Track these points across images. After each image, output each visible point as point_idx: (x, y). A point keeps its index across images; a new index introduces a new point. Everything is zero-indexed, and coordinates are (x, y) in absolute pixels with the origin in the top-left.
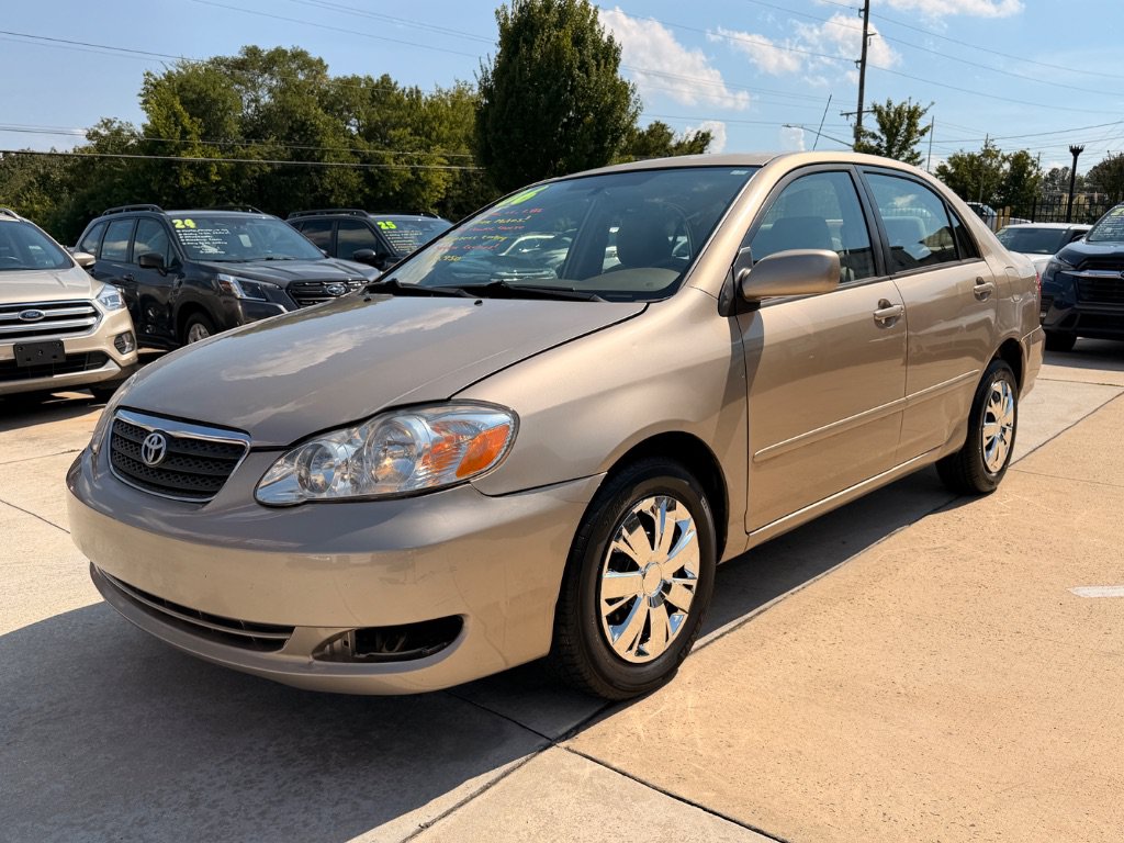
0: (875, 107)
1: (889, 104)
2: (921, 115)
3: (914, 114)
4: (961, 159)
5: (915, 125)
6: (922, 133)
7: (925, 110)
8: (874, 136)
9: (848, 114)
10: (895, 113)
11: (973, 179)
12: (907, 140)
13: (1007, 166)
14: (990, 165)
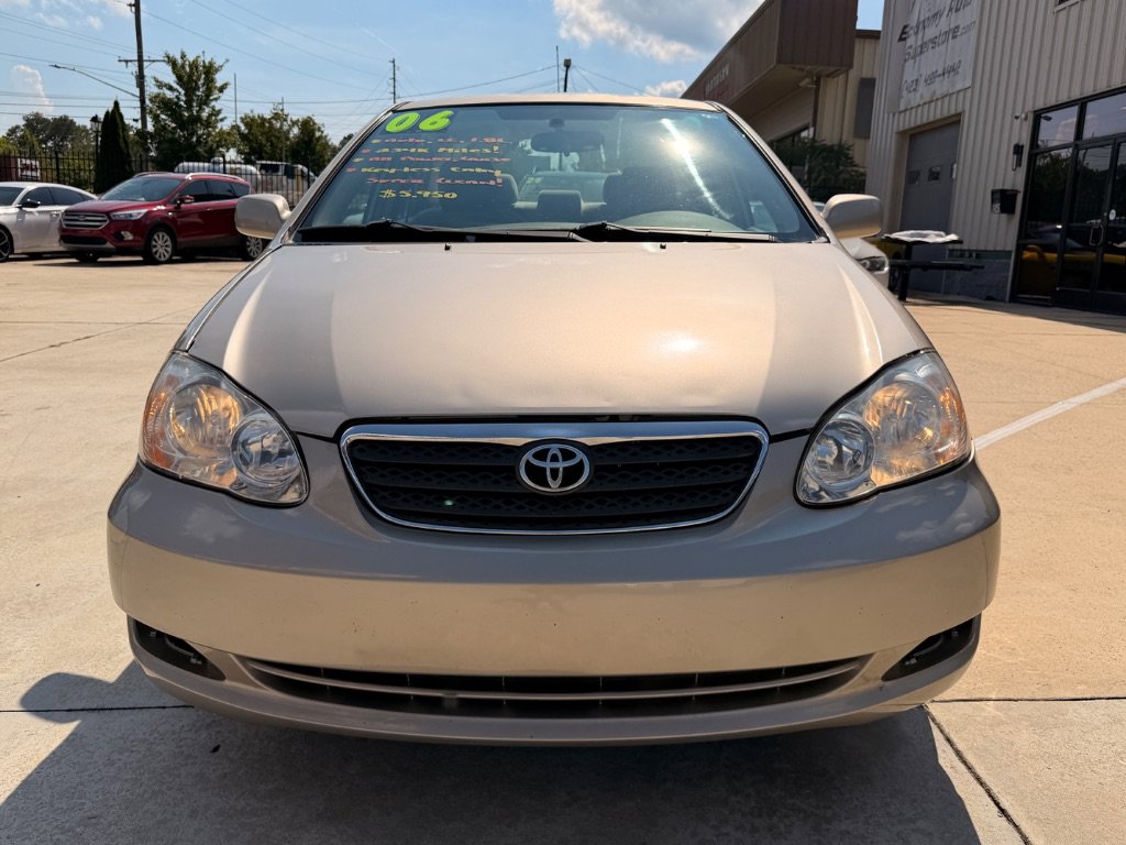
0: (168, 57)
1: (183, 56)
2: (217, 70)
3: (210, 70)
4: (253, 120)
5: (213, 81)
6: (221, 89)
7: (221, 67)
8: (171, 88)
9: (127, 61)
10: (190, 66)
11: (267, 141)
12: (208, 96)
13: (296, 130)
14: (281, 128)
